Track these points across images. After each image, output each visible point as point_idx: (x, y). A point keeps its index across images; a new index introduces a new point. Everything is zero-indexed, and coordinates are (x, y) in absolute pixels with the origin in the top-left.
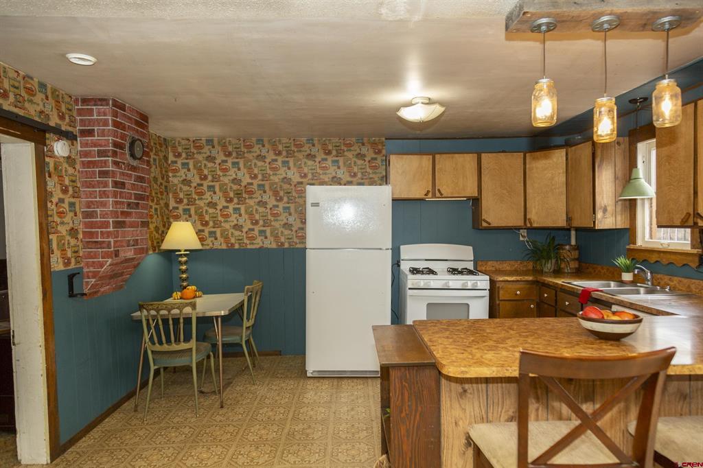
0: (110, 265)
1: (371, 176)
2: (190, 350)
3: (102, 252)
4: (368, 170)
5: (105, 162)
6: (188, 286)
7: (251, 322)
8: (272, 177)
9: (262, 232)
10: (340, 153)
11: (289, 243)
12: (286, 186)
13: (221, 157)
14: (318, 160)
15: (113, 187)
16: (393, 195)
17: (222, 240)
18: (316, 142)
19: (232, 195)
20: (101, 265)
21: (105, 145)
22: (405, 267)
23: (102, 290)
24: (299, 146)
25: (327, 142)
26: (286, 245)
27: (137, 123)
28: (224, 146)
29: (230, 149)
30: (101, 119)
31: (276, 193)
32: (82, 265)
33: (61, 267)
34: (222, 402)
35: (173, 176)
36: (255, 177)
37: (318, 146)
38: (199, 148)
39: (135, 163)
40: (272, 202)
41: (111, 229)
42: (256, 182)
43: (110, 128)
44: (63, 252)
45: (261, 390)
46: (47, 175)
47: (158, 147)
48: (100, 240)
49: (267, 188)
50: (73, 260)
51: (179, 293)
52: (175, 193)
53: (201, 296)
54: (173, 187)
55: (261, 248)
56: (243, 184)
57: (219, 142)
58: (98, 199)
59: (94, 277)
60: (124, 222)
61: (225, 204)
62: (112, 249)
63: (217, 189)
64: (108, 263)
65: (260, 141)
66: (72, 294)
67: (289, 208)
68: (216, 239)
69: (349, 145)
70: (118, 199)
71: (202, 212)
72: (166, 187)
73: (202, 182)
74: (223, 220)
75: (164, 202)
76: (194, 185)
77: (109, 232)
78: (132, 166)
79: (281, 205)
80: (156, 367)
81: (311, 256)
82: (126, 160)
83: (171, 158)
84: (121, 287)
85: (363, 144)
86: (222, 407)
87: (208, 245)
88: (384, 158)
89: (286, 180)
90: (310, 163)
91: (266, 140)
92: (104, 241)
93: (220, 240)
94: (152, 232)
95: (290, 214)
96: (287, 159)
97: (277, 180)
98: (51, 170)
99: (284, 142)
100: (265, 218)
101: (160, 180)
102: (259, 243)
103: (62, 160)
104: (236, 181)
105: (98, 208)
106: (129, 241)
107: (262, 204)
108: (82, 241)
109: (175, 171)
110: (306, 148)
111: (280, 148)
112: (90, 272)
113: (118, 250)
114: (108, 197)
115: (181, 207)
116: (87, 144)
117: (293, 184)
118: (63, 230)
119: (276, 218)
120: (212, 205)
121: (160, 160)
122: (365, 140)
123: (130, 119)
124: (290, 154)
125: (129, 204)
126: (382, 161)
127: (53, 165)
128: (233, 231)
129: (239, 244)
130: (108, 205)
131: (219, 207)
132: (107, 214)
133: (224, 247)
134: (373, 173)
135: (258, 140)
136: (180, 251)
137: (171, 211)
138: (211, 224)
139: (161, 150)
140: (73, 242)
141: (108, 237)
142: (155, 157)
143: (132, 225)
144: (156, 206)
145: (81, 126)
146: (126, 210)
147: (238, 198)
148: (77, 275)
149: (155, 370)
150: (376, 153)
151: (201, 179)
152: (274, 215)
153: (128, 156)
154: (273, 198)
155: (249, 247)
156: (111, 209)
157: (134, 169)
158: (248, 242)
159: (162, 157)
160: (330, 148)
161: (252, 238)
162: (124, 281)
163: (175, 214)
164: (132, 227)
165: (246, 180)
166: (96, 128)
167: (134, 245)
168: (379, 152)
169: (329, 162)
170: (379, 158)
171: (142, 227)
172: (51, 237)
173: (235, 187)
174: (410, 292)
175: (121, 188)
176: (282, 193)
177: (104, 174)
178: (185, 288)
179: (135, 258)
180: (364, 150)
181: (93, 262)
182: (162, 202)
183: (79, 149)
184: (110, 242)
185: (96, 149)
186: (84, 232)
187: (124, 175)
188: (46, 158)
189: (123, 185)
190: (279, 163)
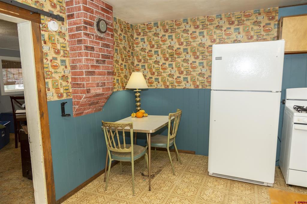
0: (84, 98)
1: (265, 37)
2: (130, 153)
3: (81, 90)
4: (263, 33)
5: (80, 34)
6: (140, 110)
7: (174, 136)
8: (192, 43)
9: (185, 79)
10: (240, 23)
11: (202, 86)
12: (201, 49)
13: (162, 33)
14: (223, 29)
15: (84, 50)
16: (285, 49)
17: (162, 83)
18: (223, 16)
19: (168, 56)
20: (81, 98)
21: (80, 23)
22: (290, 105)
23: (86, 111)
24: (211, 21)
25: (231, 15)
26: (200, 87)
27: (103, 9)
28: (164, 26)
29: (167, 27)
30: (77, 7)
31: (194, 53)
32: (71, 97)
33: (56, 98)
34: (150, 187)
35: (137, 47)
36: (182, 44)
37: (224, 19)
38: (150, 28)
39: (102, 35)
40: (192, 59)
41: (84, 76)
42: (182, 47)
43: (82, 11)
44: (57, 90)
45: (177, 180)
46: (43, 42)
47: (127, 29)
48: (79, 83)
49: (189, 51)
50: (65, 95)
51: (135, 114)
52: (137, 56)
53: (147, 116)
54: (136, 53)
55: (184, 88)
56: (174, 49)
57: (161, 24)
58: (77, 58)
59: (77, 105)
60: (94, 72)
61: (164, 62)
62: (85, 88)
63: (159, 53)
64: (84, 97)
65: (185, 21)
66: (63, 114)
67: (202, 63)
68: (159, 82)
69: (249, 16)
70: (89, 58)
71: (151, 67)
72: (132, 53)
73: (151, 49)
74: (162, 71)
75: (131, 61)
76: (147, 51)
77: (83, 78)
78: (99, 37)
79: (198, 61)
80: (113, 160)
81: (214, 95)
82: (95, 33)
83: (135, 36)
84: (100, 110)
85: (260, 14)
86: (150, 190)
87: (154, 86)
88: (277, 23)
89: (201, 45)
90: (218, 32)
91: (189, 19)
92: (81, 84)
93: (161, 83)
94: (122, 78)
95: (203, 67)
96: (202, 31)
97: (195, 45)
98: (46, 39)
99: (201, 19)
100: (187, 70)
101: (128, 49)
102: (183, 85)
103: (54, 33)
104: (170, 47)
105: (77, 63)
106: (98, 83)
107: (186, 61)
108: (71, 83)
109: (137, 43)
110: (216, 22)
111: (198, 23)
112: (75, 101)
113: (90, 89)
114: (82, 56)
115: (140, 64)
116: (71, 23)
117: (206, 47)
118: (57, 76)
119: (194, 70)
120: (157, 62)
121: (128, 37)
122: (262, 10)
123: (97, 6)
124: (204, 27)
125: (97, 61)
126: (275, 25)
127: (47, 36)
128: (168, 78)
129: (172, 86)
130: (82, 61)
131: (160, 64)
132: (82, 67)
133: (163, 87)
134: (266, 35)
135: (184, 20)
136: (136, 89)
137: (135, 66)
138: (156, 74)
139: (129, 31)
140: (64, 84)
141: (83, 81)
142: (125, 35)
143: (100, 74)
144: (125, 64)
145: (68, 13)
146: (95, 64)
147: (171, 58)
148: (66, 103)
149: (112, 161)
150: (270, 19)
151: (151, 47)
152: (193, 68)
153: (96, 30)
154: (192, 57)
155: (177, 87)
156: (84, 64)
157: (101, 39)
158: (177, 85)
159: (129, 36)
160: (233, 19)
161: (179, 82)
162: (102, 106)
163: (137, 68)
164: (100, 75)
165: (177, 46)
166: (75, 13)
167: (102, 86)
168: (273, 18)
169: (232, 30)
170: (272, 23)
171: (108, 75)
172: (46, 80)
173: (170, 51)
174: (295, 126)
175: (91, 51)
176: (198, 54)
177: (80, 42)
178: (139, 110)
179: (104, 94)
180: (260, 18)
181: (77, 96)
182: (129, 62)
183: (68, 27)
184: (84, 84)
185: (75, 26)
186: (72, 78)
187: (93, 43)
188: (41, 31)
189: (92, 49)
190: (197, 34)
